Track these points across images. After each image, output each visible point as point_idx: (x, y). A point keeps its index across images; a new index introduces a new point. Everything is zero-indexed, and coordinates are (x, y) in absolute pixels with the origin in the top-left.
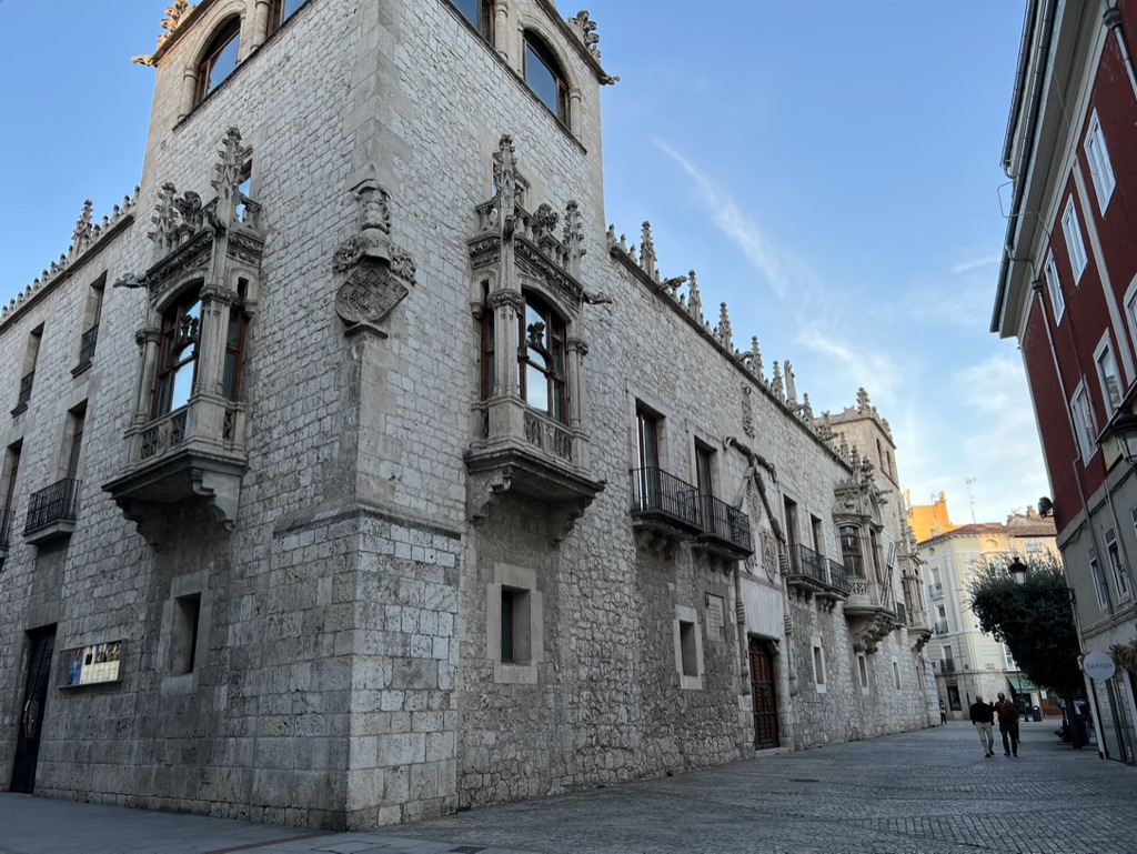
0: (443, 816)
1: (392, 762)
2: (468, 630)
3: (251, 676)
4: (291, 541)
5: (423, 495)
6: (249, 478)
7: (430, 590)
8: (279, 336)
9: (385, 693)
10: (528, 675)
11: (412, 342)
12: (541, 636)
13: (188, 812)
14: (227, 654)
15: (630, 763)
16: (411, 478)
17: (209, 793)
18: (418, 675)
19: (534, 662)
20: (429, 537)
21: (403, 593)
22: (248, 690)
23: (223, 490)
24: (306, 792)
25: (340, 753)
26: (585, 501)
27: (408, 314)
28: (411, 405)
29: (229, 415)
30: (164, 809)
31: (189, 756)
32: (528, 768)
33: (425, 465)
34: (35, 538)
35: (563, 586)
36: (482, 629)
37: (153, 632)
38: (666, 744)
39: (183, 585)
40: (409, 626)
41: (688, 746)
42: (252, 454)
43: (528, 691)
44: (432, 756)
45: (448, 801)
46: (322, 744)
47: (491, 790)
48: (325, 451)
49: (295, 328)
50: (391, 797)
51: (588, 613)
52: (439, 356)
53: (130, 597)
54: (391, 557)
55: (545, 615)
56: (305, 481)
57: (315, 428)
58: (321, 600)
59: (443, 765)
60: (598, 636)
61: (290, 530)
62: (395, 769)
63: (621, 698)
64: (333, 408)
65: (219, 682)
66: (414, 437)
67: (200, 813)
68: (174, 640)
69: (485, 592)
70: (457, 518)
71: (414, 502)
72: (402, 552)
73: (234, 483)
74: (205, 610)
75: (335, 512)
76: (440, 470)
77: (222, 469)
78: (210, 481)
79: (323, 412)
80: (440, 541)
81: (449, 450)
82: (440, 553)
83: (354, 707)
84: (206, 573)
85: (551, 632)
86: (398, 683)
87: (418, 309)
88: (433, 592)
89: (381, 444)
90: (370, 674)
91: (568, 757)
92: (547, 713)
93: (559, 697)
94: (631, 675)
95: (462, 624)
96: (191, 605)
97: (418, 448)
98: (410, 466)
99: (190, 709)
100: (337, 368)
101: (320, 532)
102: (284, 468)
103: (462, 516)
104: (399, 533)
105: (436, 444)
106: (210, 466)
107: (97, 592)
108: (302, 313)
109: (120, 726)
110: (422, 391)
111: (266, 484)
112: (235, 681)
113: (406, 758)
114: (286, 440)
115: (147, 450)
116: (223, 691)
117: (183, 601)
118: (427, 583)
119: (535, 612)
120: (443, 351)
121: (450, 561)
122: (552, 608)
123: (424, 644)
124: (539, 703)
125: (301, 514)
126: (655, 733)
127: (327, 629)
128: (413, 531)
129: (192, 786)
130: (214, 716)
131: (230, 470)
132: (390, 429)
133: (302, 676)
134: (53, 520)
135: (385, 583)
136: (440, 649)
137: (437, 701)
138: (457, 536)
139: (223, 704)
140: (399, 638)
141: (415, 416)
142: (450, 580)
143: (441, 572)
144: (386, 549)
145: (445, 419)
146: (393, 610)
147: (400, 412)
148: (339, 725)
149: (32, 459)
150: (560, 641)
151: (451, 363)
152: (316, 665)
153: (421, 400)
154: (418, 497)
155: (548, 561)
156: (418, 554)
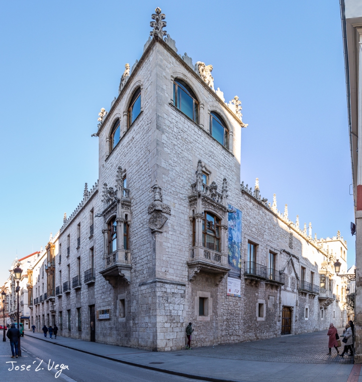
0: (182, 350)
1: (168, 338)
2: (189, 308)
3: (136, 319)
4: (143, 288)
5: (175, 275)
6: (132, 271)
7: (177, 299)
8: (136, 232)
9: (165, 324)
10: (208, 318)
11: (170, 233)
12: (212, 309)
13: (127, 347)
14: (131, 313)
15: (238, 339)
16: (171, 271)
17: (131, 343)
18: (174, 319)
19: (209, 315)
20: (176, 286)
21: (169, 301)
22: (136, 322)
23: (127, 274)
24: (149, 344)
25: (155, 336)
26: (224, 274)
27: (169, 224)
28: (170, 251)
29: (126, 254)
30: (122, 346)
31: (126, 336)
32: (207, 340)
33: (175, 267)
34: (87, 283)
35: (219, 296)
36: (193, 308)
37: (116, 308)
38: (250, 334)
39: (121, 296)
40: (171, 308)
41: (258, 335)
42: (133, 264)
43: (207, 322)
44: (178, 337)
45: (183, 347)
46: (152, 334)
47: (196, 345)
48: (149, 265)
49: (140, 229)
50: (168, 346)
51: (227, 303)
52: (179, 235)
53: (110, 299)
54: (166, 292)
55: (213, 304)
56: (145, 272)
57: (146, 258)
58: (150, 302)
59: (181, 339)
60: (230, 308)
61: (142, 285)
62: (169, 340)
63: (237, 323)
64: (150, 253)
65: (130, 320)
66: (171, 260)
67: (129, 347)
68: (120, 310)
69: (194, 299)
70: (185, 281)
71: (172, 277)
72: (169, 291)
73: (129, 272)
74: (126, 303)
75: (151, 281)
76: (179, 268)
77: (125, 268)
78: (123, 272)
79: (148, 254)
80: (179, 287)
81: (182, 262)
82: (179, 290)
83: (157, 326)
84: (125, 294)
85: (215, 308)
86: (169, 321)
87: (172, 222)
88: (178, 299)
89: (162, 263)
90: (161, 319)
91: (219, 338)
92: (213, 327)
93: (217, 323)
94: (240, 318)
95: (187, 307)
96: (123, 301)
97: (173, 263)
98: (171, 268)
99: (125, 325)
100: (150, 242)
101: (148, 286)
102: (140, 269)
103: (187, 280)
104: (167, 286)
105: (178, 261)
106: (122, 268)
107: (103, 297)
108: (141, 225)
109: (111, 328)
110: (173, 246)
111: (136, 272)
112: (133, 320)
113: (171, 337)
114: (140, 261)
115: (108, 263)
116: (131, 322)
117: (121, 300)
118: (176, 298)
119: (210, 303)
120: (180, 233)
121: (182, 292)
122: (215, 302)
123: (176, 312)
124: (211, 325)
125: (144, 281)
126: (248, 332)
127: (151, 309)
128: (171, 285)
129: (127, 342)
130: (130, 327)
131: (128, 269)
132: (164, 258)
133: (147, 319)
134: (90, 279)
135: (164, 298)
136: (180, 313)
137: (179, 325)
138: (185, 285)
139: (131, 325)
140: (169, 311)
141: (171, 254)
142: (183, 296)
143: (180, 295)
144: (164, 290)
145: (181, 253)
146: (167, 305)
147: (167, 253)
148: (155, 330)
149: (83, 262)
150: (218, 310)
151: (183, 237)
152: (149, 317)
153: (173, 249)
154: (173, 276)
155: (214, 290)
156: (173, 291)
